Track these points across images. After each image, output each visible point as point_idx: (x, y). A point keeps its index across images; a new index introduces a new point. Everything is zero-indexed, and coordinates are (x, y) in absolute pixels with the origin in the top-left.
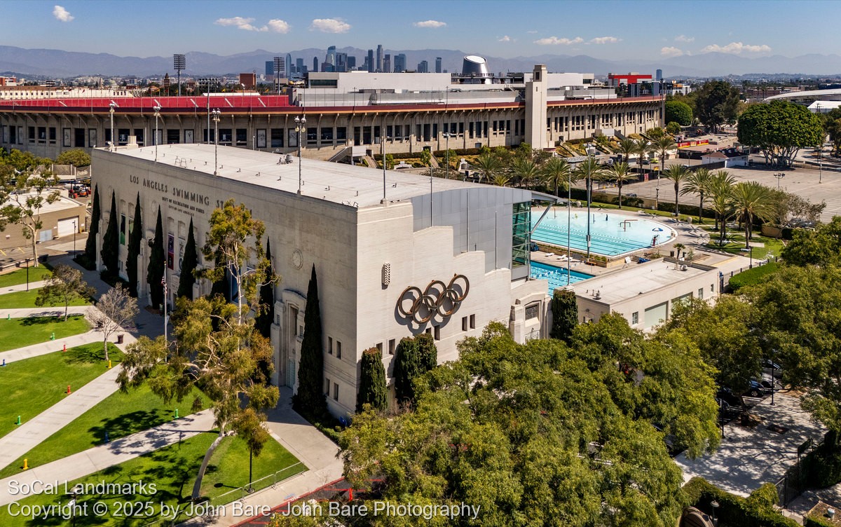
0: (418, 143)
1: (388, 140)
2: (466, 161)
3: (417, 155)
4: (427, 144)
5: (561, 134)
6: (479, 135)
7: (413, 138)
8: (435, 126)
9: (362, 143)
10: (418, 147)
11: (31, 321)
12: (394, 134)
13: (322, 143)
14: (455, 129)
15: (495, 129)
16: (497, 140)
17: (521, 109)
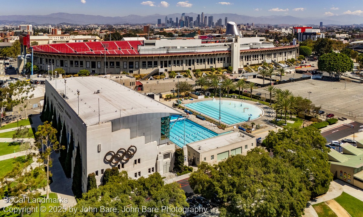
0: (186, 67)
1: (174, 66)
2: (205, 73)
3: (185, 71)
4: (190, 67)
5: (248, 62)
6: (212, 63)
7: (184, 65)
8: (193, 60)
9: (163, 67)
10: (186, 68)
11: (12, 144)
12: (176, 63)
13: (148, 67)
14: (202, 61)
15: (218, 61)
16: (219, 65)
17: (229, 53)
